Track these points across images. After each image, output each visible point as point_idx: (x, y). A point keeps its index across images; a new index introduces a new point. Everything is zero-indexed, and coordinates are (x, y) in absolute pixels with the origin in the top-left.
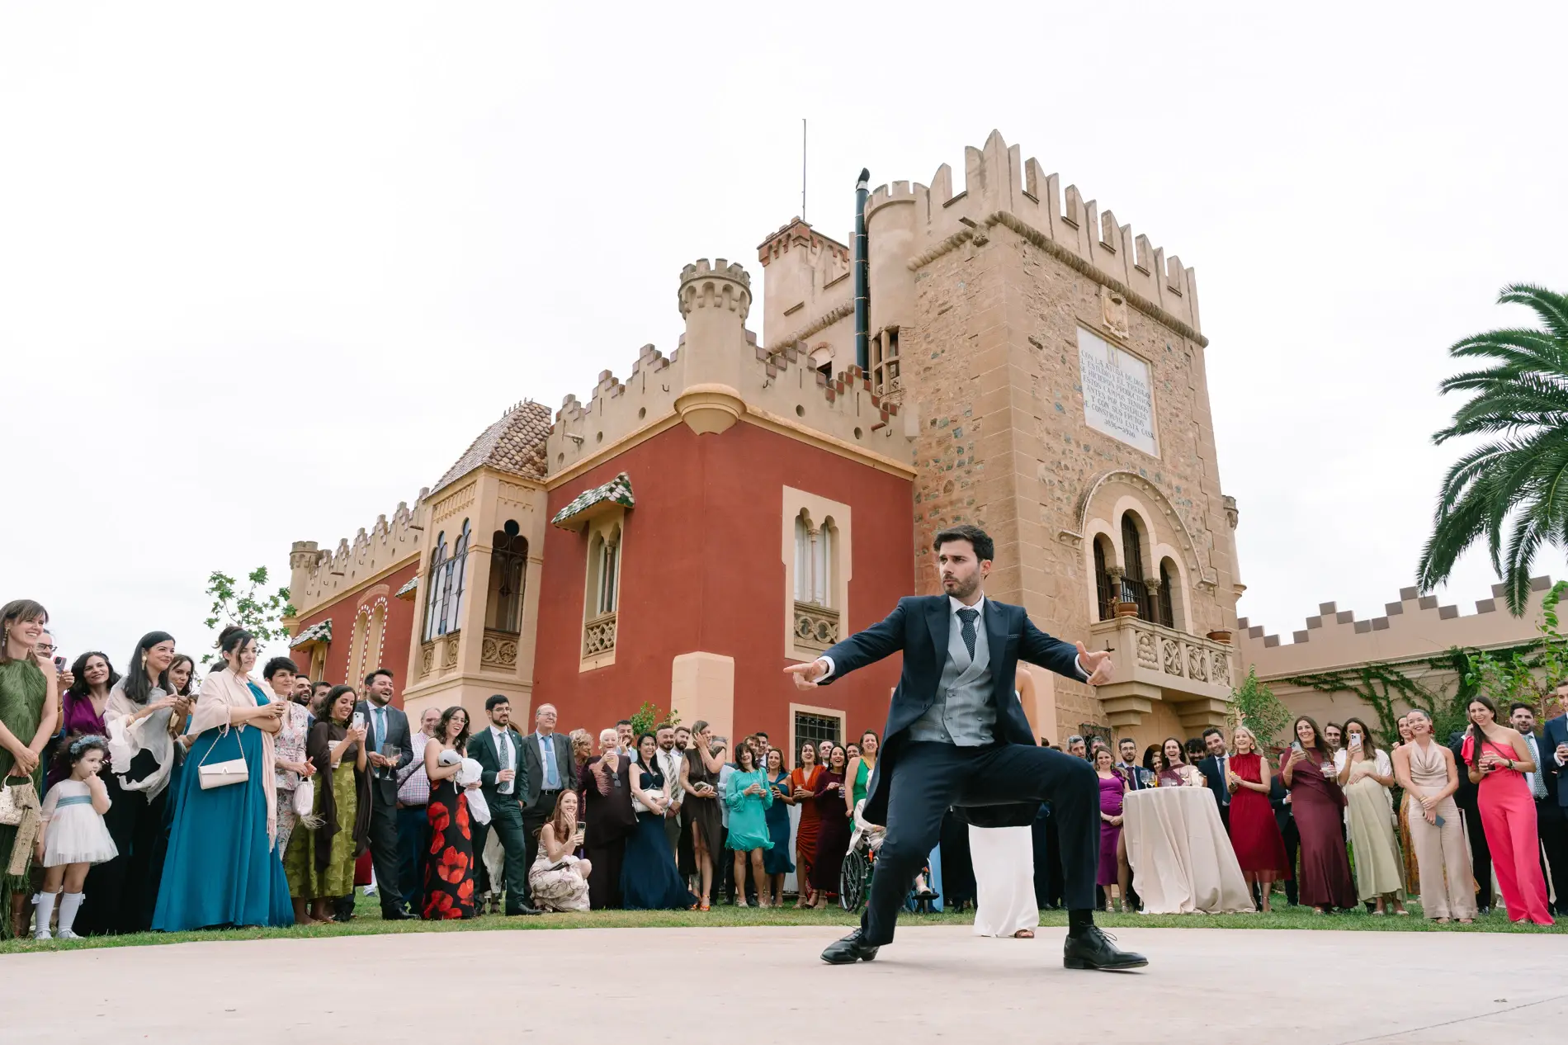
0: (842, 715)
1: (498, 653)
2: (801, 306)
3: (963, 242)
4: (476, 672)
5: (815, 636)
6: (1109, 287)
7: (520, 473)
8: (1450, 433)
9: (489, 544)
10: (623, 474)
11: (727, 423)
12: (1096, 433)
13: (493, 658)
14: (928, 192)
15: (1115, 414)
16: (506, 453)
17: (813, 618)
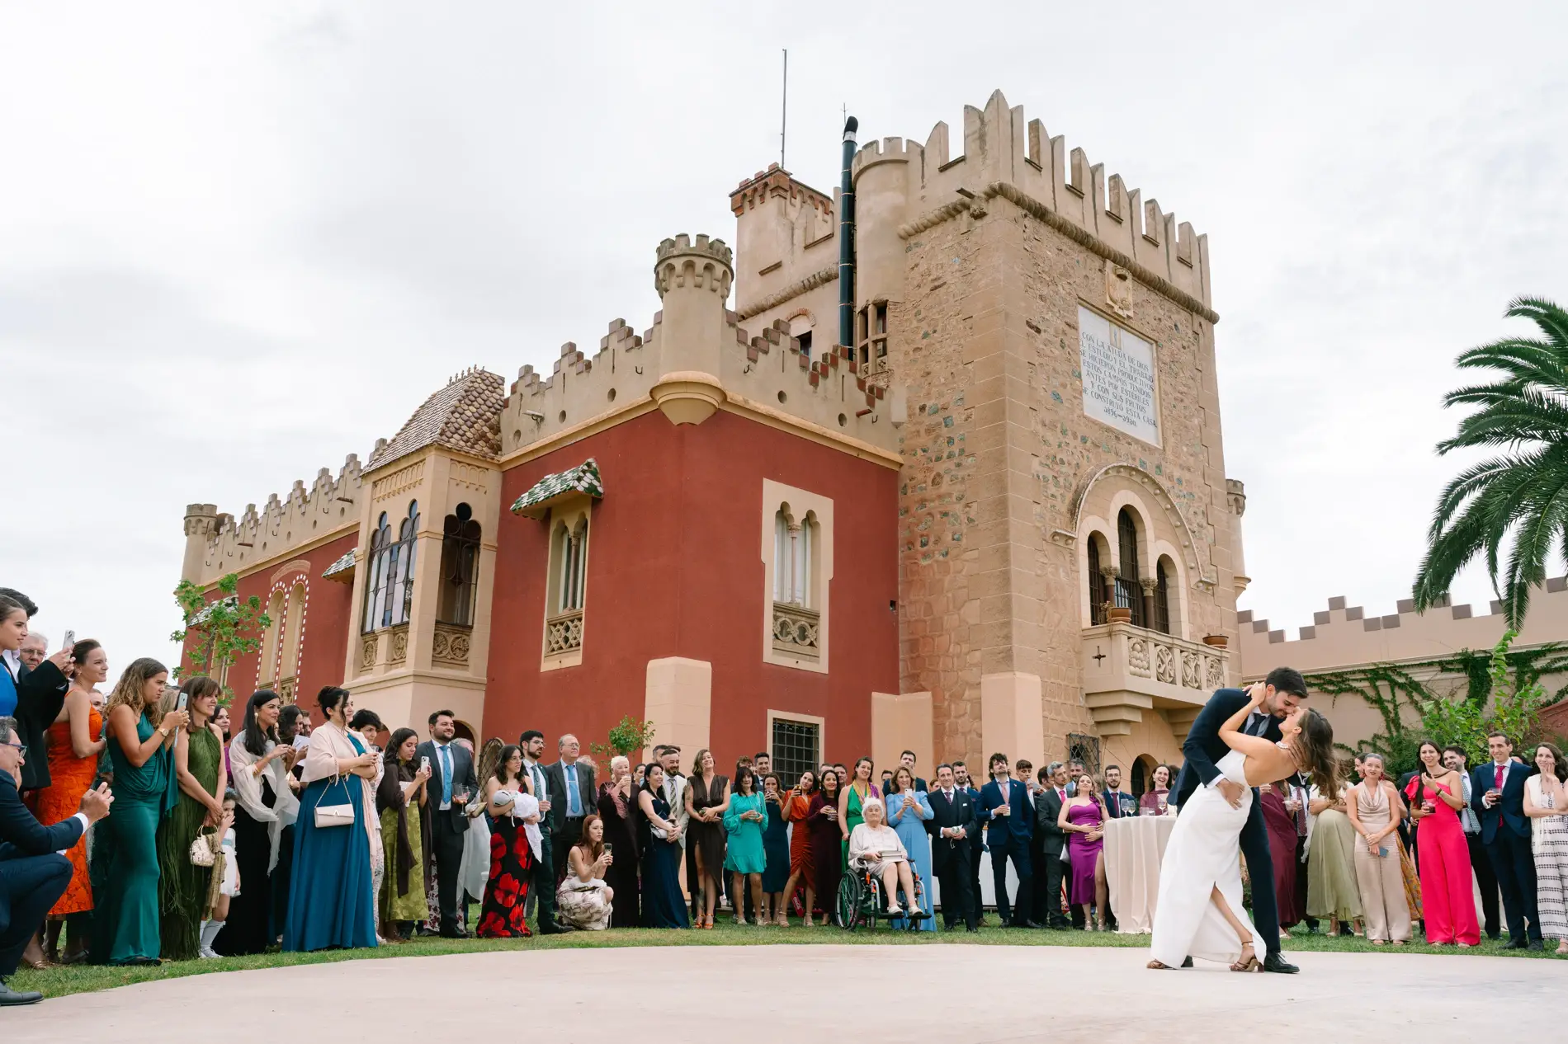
0: (820, 721)
1: (449, 649)
2: (778, 266)
3: (959, 212)
4: (428, 670)
5: (794, 638)
6: (1114, 261)
7: (473, 452)
8: (1453, 444)
9: (440, 529)
10: (590, 460)
11: (706, 414)
12: (1095, 422)
13: (444, 653)
14: (923, 153)
15: (1115, 401)
16: (457, 429)
17: (792, 620)
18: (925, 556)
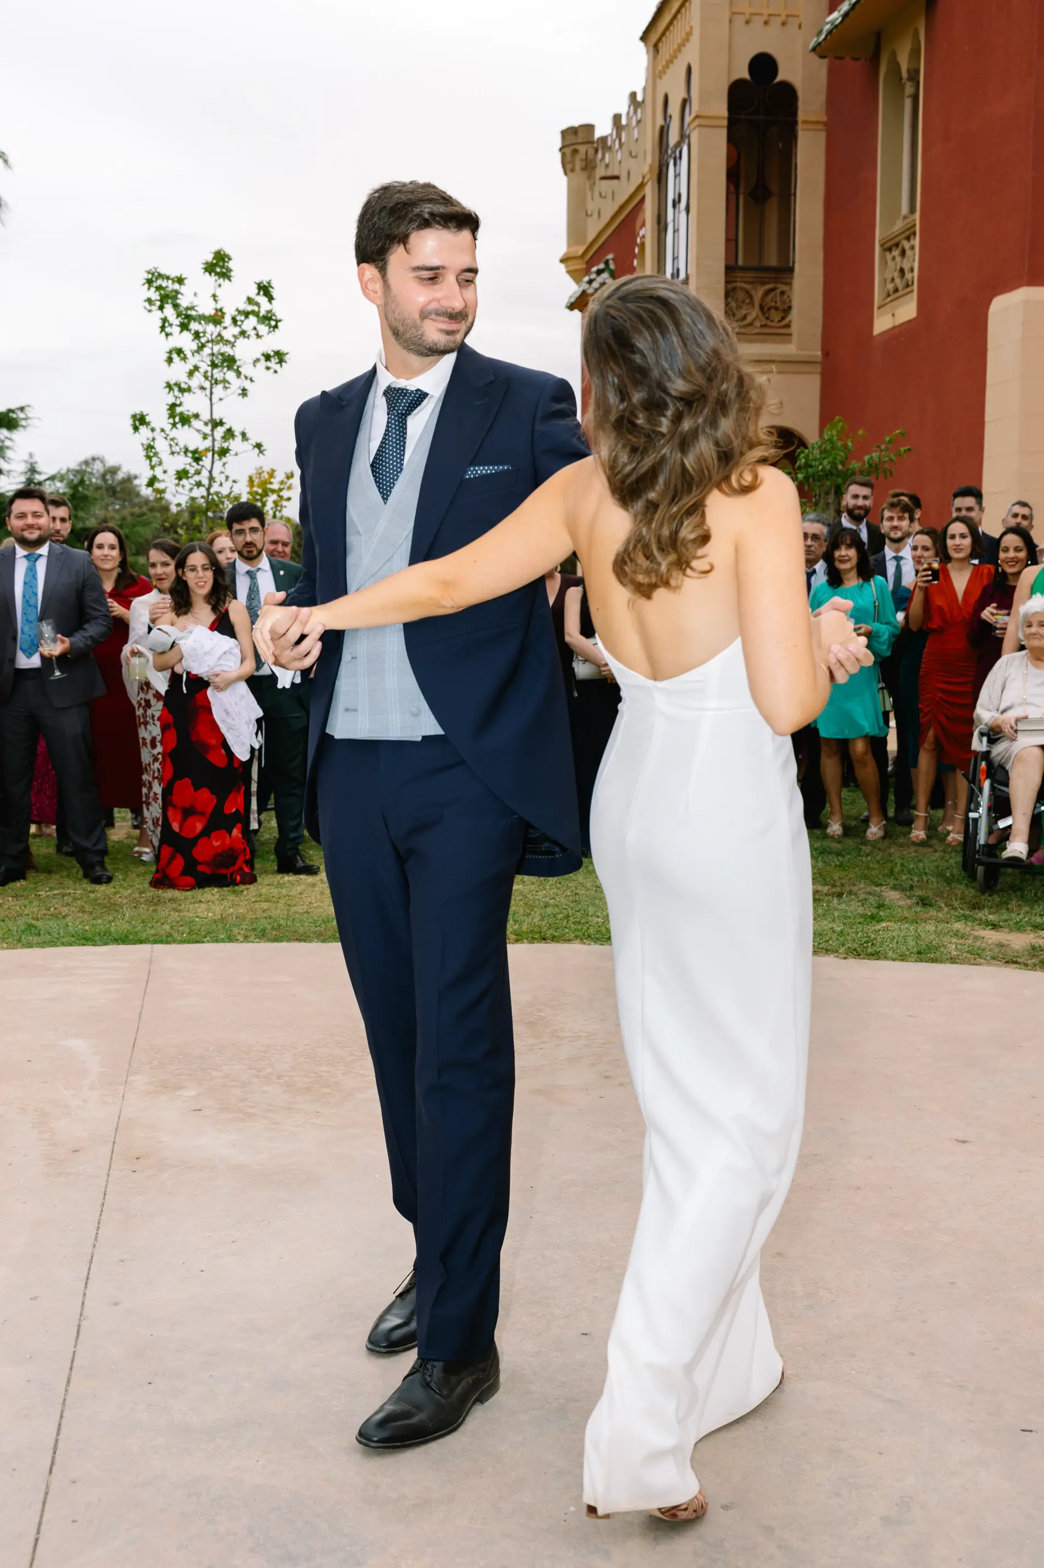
1: (756, 311)
9: (721, 109)
13: (750, 318)
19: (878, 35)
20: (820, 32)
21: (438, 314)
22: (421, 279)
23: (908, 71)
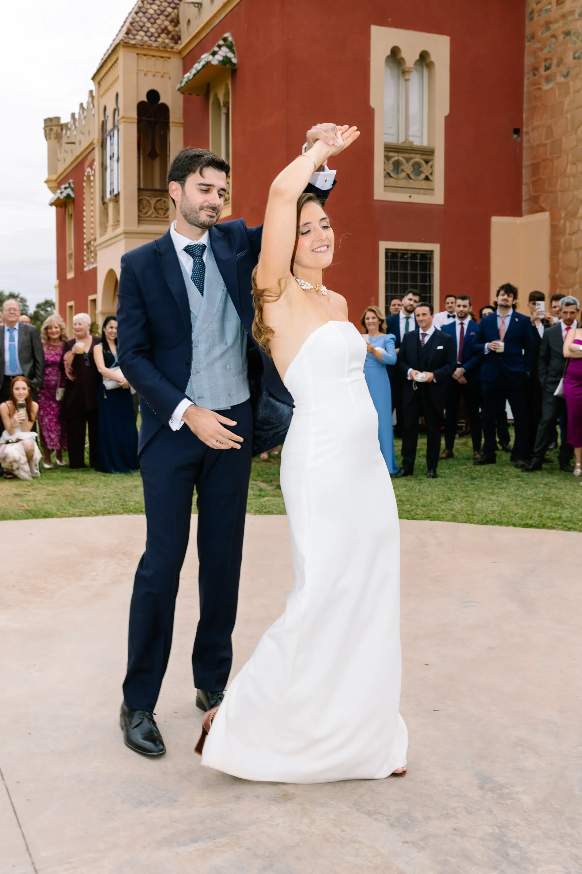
0: (436, 248)
1: (152, 210)
4: (135, 227)
5: (408, 175)
7: (155, 45)
9: (134, 114)
10: (226, 35)
13: (149, 214)
16: (142, 27)
17: (404, 158)
18: (548, 79)
19: (208, 85)
20: (181, 82)
21: (208, 207)
22: (201, 190)
23: (224, 102)
